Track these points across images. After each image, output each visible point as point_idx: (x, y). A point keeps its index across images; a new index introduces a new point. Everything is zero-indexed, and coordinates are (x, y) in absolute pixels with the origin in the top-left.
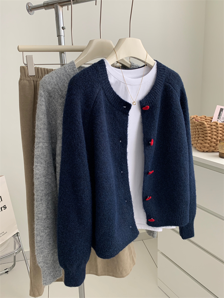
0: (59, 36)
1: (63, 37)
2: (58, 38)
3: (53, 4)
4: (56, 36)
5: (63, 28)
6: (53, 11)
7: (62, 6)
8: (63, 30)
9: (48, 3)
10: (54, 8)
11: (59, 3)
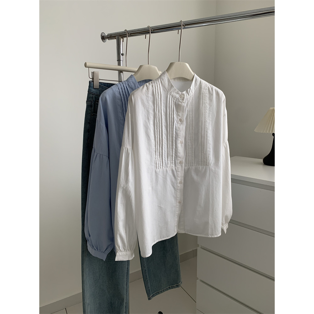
0: (119, 60)
1: (122, 61)
2: (118, 62)
3: (115, 36)
4: (117, 60)
5: (122, 55)
6: (114, 41)
7: (123, 37)
8: (122, 56)
9: (111, 35)
10: (116, 39)
11: (120, 35)
